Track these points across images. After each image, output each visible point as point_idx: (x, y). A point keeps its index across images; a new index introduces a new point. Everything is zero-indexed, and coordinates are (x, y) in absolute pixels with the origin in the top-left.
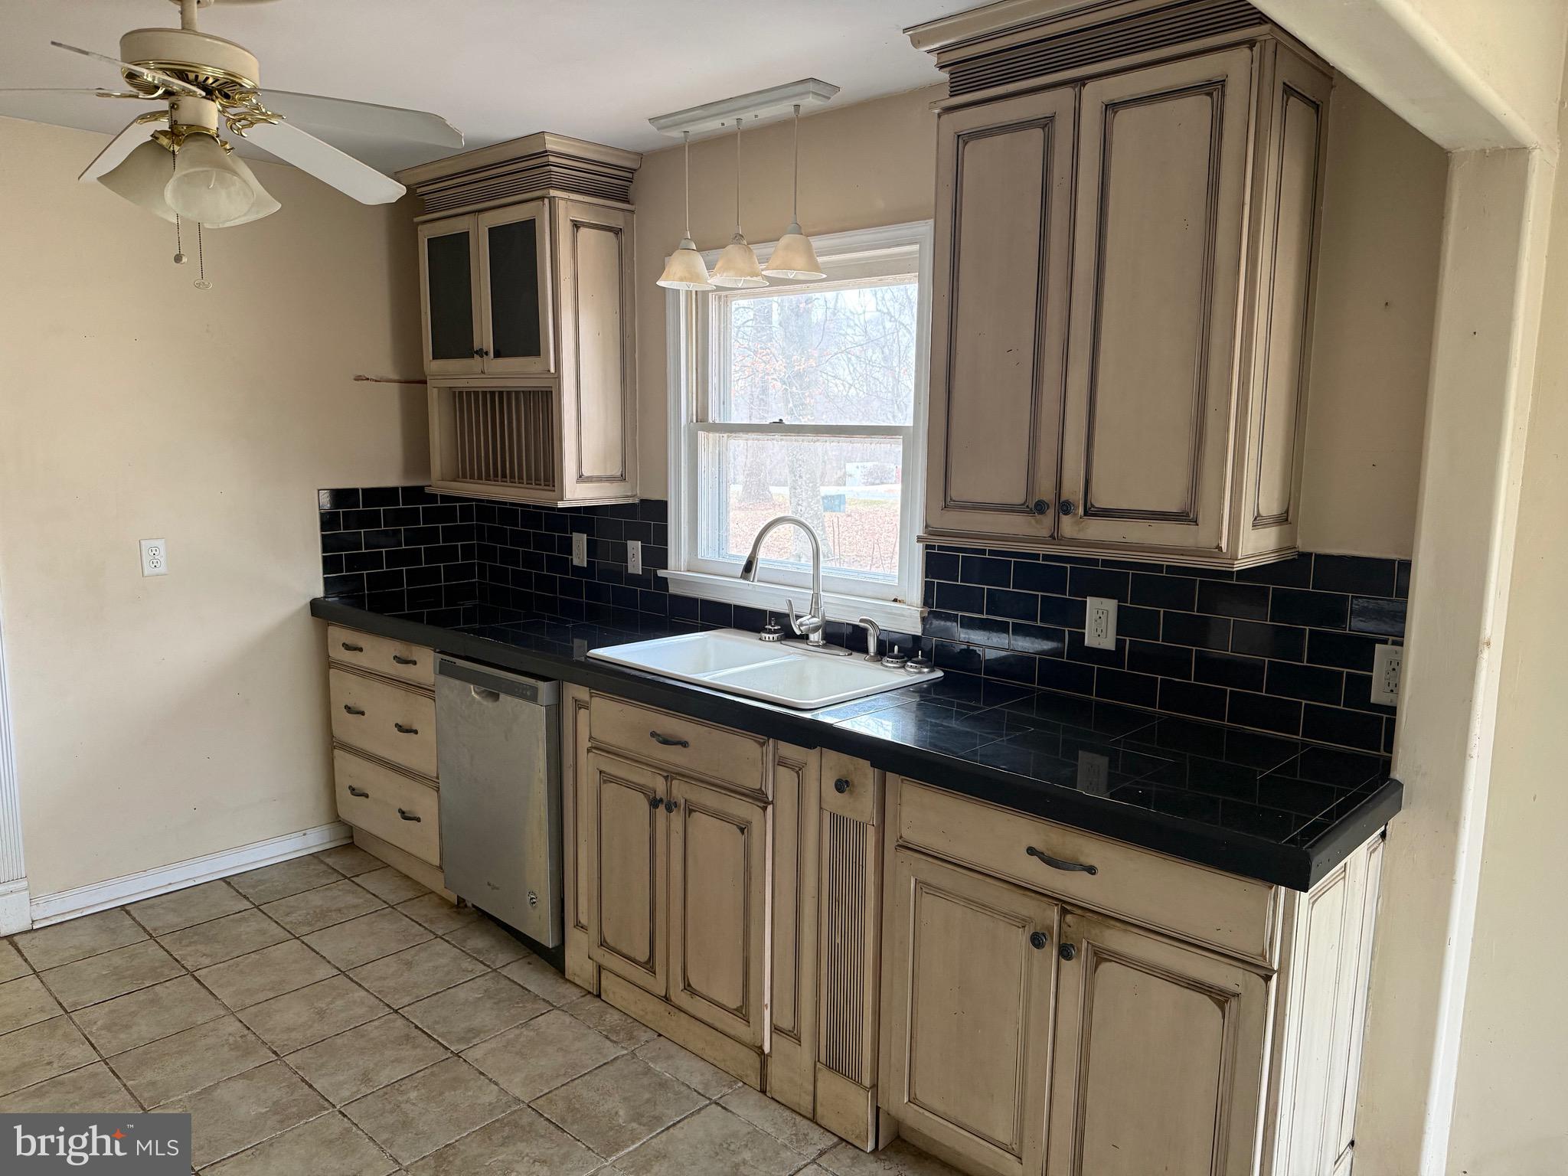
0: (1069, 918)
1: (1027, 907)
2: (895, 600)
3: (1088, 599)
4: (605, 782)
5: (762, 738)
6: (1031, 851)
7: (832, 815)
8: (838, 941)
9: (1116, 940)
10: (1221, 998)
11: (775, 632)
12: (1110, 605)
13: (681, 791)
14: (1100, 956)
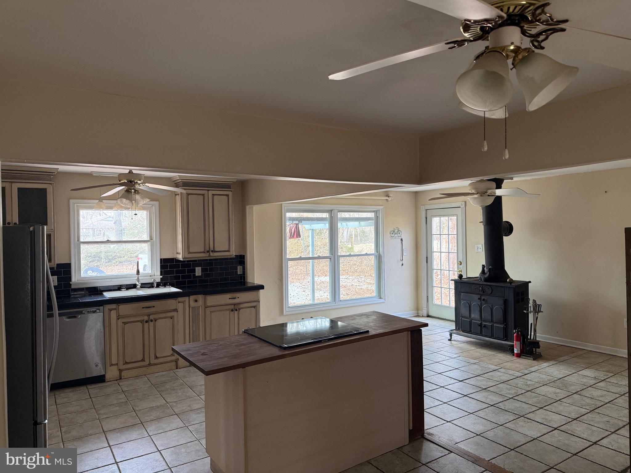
0: (235, 306)
1: (229, 307)
2: (151, 276)
3: (196, 268)
4: (125, 324)
5: (175, 299)
6: (230, 299)
7: (192, 308)
8: (194, 329)
9: (242, 306)
10: (254, 307)
11: (125, 288)
12: (200, 268)
13: (152, 317)
14: (239, 309)
